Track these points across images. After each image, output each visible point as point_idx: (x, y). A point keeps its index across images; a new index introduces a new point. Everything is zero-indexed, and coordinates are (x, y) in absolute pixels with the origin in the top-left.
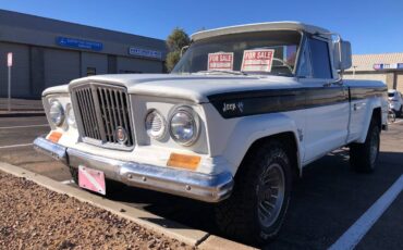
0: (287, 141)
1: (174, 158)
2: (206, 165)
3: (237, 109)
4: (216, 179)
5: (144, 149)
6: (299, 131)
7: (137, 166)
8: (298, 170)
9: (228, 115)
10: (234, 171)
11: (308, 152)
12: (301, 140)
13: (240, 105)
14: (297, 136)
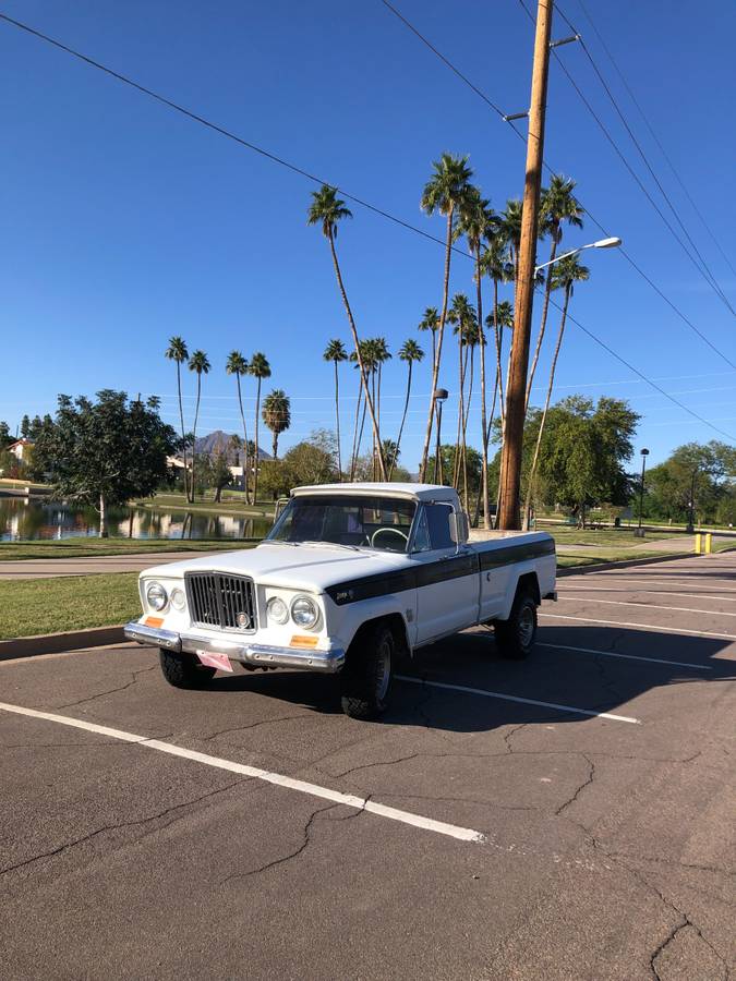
0: (394, 622)
1: (295, 640)
2: (324, 643)
3: (348, 597)
4: (332, 654)
5: (265, 630)
6: (408, 612)
7: (261, 648)
8: (409, 651)
9: (340, 602)
10: (346, 648)
11: (419, 632)
12: (410, 619)
13: (351, 592)
14: (404, 616)
